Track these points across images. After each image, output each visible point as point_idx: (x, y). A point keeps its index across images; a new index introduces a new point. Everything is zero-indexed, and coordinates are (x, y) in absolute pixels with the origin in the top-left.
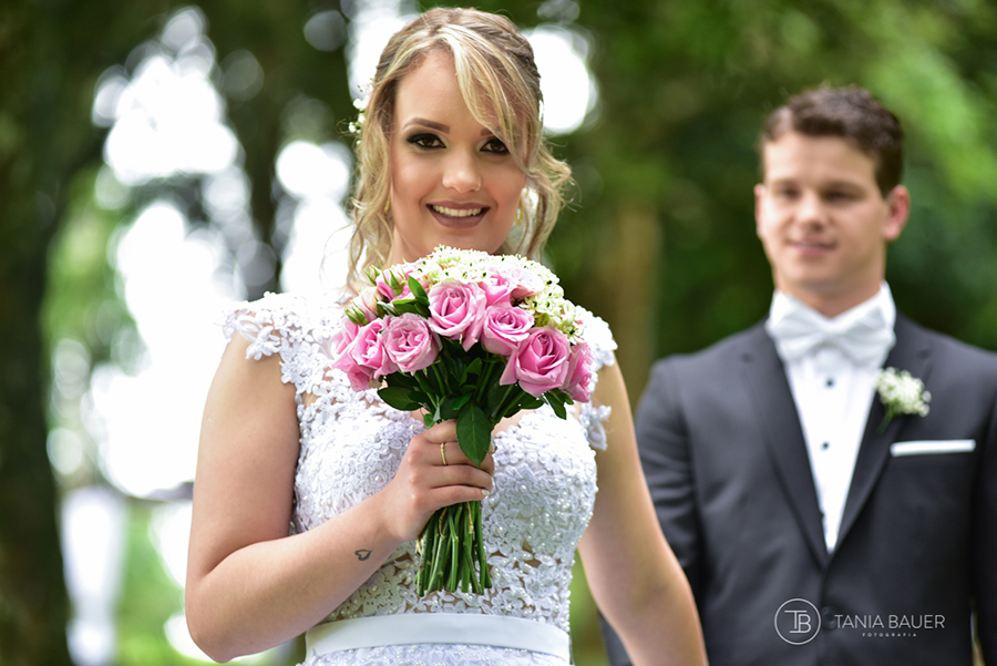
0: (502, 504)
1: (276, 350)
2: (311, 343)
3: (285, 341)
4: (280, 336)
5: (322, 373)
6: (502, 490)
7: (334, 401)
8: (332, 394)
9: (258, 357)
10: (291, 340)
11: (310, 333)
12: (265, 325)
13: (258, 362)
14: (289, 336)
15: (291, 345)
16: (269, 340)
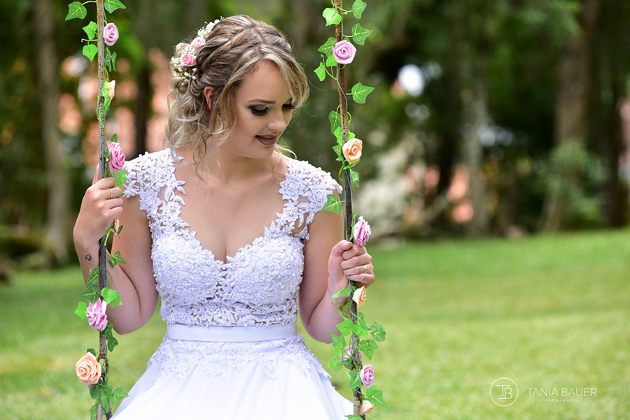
0: (236, 287)
1: (137, 193)
2: (155, 191)
3: (142, 189)
4: (140, 186)
5: (157, 208)
6: (237, 280)
7: (162, 225)
8: (161, 221)
9: (128, 196)
10: (145, 188)
11: (154, 184)
12: (132, 179)
13: (129, 199)
14: (144, 186)
15: (145, 191)
16: (134, 187)
